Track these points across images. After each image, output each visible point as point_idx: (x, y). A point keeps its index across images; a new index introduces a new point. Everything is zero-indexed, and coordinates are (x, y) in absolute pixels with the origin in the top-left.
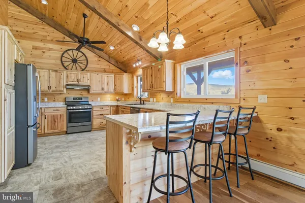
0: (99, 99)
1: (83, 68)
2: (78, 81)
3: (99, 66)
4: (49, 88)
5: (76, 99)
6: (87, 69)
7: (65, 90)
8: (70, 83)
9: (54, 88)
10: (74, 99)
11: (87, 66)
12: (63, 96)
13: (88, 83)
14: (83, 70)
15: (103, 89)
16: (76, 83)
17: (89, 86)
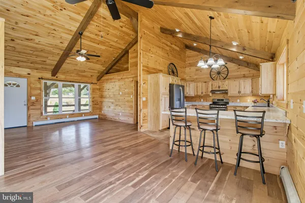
0: (238, 101)
1: (225, 77)
2: (219, 87)
3: (239, 73)
4: (202, 93)
5: (219, 100)
6: (227, 77)
7: (211, 94)
8: (214, 89)
9: (204, 93)
10: (218, 100)
11: (227, 75)
12: (212, 98)
13: (226, 88)
14: (224, 79)
15: (239, 92)
16: (217, 89)
17: (227, 90)
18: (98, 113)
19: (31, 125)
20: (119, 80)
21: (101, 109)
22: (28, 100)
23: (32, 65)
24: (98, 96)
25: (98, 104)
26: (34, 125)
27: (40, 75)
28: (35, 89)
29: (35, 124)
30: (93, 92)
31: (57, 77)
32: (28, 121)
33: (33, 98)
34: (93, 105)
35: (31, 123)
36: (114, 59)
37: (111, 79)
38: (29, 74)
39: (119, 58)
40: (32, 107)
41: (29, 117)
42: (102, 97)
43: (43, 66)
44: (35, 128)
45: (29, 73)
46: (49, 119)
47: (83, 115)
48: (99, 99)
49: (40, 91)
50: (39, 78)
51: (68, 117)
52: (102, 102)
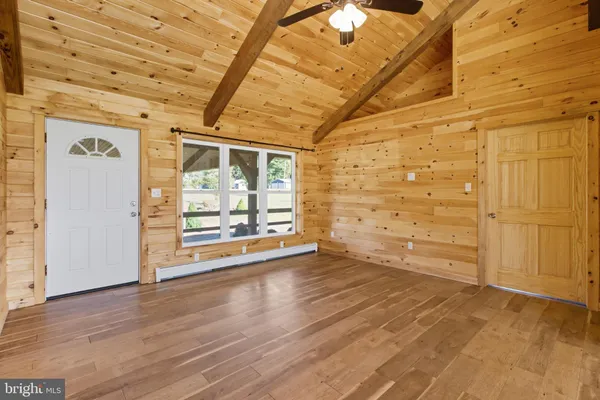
18: (317, 236)
19: (149, 280)
20: (402, 133)
21: (325, 225)
22: (142, 199)
23: (153, 83)
24: (316, 186)
25: (315, 212)
26: (158, 280)
27: (173, 120)
28: (162, 163)
29: (161, 275)
30: (305, 174)
31: (217, 129)
32: (143, 267)
33: (156, 193)
34: (305, 212)
35: (151, 271)
36: (384, 64)
37: (367, 134)
38: (144, 116)
39: (404, 57)
40: (151, 222)
41: (144, 253)
42: (329, 189)
43: (183, 88)
44: (161, 288)
45: (145, 111)
46: (197, 257)
47: (282, 243)
48: (319, 197)
49: (173, 171)
50: (173, 130)
51: (244, 249)
52: (329, 204)
